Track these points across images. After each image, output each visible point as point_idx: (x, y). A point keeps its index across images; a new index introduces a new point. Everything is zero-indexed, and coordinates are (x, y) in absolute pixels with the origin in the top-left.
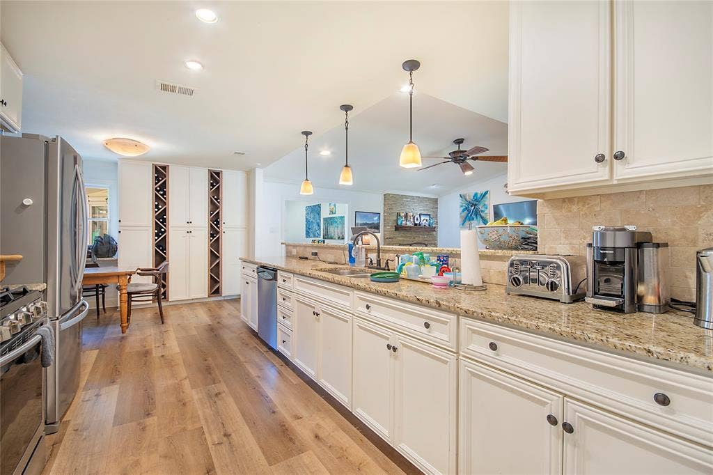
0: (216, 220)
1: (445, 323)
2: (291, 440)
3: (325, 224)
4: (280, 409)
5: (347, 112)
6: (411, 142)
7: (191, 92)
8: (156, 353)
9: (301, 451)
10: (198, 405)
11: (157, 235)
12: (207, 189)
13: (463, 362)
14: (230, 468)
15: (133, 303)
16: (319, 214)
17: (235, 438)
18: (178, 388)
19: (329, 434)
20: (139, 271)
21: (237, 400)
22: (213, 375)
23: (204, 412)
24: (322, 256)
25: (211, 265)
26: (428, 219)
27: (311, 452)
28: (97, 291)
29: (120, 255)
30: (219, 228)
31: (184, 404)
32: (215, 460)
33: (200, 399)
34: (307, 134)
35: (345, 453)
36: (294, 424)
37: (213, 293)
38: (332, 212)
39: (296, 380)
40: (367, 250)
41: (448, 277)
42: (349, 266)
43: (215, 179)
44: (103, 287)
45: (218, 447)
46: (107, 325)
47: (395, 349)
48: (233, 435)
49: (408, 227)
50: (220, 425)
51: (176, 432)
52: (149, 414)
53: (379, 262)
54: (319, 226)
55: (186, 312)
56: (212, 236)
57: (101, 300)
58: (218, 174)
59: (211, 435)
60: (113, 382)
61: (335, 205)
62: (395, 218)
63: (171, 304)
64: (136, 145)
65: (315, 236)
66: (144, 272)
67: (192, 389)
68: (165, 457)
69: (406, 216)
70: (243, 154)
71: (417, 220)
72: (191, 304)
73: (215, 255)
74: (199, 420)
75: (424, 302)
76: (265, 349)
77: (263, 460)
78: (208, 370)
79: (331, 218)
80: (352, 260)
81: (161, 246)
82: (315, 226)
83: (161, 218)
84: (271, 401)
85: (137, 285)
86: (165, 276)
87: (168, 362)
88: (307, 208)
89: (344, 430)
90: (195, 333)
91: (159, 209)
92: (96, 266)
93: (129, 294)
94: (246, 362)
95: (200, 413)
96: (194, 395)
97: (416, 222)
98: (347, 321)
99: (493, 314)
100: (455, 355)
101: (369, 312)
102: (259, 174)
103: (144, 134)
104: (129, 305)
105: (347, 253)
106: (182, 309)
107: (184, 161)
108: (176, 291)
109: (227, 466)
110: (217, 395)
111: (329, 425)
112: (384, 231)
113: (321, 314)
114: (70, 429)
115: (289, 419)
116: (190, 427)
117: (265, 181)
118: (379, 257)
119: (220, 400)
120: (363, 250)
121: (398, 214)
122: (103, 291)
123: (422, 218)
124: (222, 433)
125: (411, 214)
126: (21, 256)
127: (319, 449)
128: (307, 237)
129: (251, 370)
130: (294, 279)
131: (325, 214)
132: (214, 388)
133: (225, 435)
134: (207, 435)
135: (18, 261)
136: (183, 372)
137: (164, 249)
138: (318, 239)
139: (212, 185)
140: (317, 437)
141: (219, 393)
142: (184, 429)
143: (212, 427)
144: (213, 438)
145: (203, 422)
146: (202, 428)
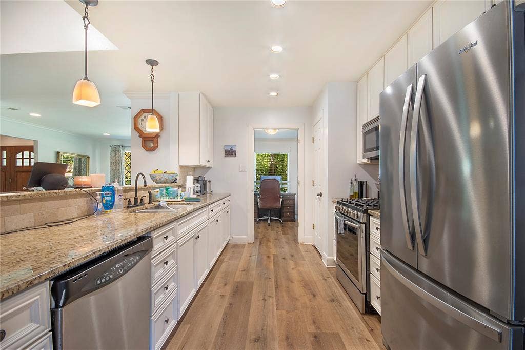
17: (261, 297)
23: (273, 322)
32: (274, 291)
45: (271, 295)
48: (261, 299)
50: (265, 308)
51: (292, 311)
53: (136, 200)
59: (273, 303)
74: (277, 316)
95: (276, 323)
116: (284, 312)
118: (136, 196)
119: (258, 332)
124: (266, 302)
133: (265, 300)
134: (275, 304)
142: (288, 312)
143: (271, 308)
144: (272, 301)
145: (275, 314)
146: (276, 309)
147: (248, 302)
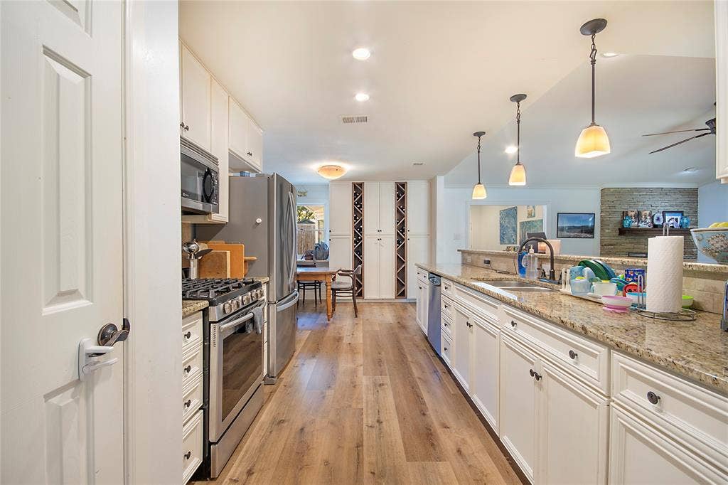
0: (401, 228)
1: (595, 356)
2: (432, 445)
3: (521, 228)
4: (430, 412)
5: (518, 102)
6: (593, 124)
7: (365, 119)
8: (346, 341)
9: (439, 459)
10: (364, 389)
11: (356, 242)
12: (394, 199)
13: (616, 410)
14: (374, 449)
15: (337, 298)
16: (515, 217)
17: (385, 427)
18: (354, 372)
19: (473, 453)
20: (340, 272)
21: (396, 395)
22: (383, 367)
23: (367, 397)
24: (495, 265)
25: (398, 269)
26: (679, 218)
27: (448, 463)
28: (315, 286)
29: (330, 259)
30: (404, 235)
31: (355, 387)
32: (365, 438)
33: (367, 386)
34: (479, 134)
35: (484, 478)
36: (439, 431)
37: (399, 295)
38: (530, 215)
39: (453, 390)
40: (541, 260)
41: (632, 298)
42: (519, 276)
43: (401, 190)
44: (320, 283)
45: (370, 429)
46: (320, 313)
47: (538, 377)
48: (384, 423)
49: (641, 230)
50: (377, 411)
51: (344, 407)
52: (329, 387)
53: (552, 274)
54: (515, 231)
55: (376, 309)
56: (398, 242)
57: (318, 293)
58: (403, 185)
59: (367, 417)
60: (314, 357)
61: (534, 207)
62: (620, 219)
63: (367, 301)
64: (338, 169)
65: (510, 243)
66: (345, 273)
67: (364, 375)
68: (332, 423)
69: (638, 216)
70: (421, 164)
71: (658, 219)
72: (380, 303)
73: (401, 261)
74: (362, 402)
75: (569, 325)
76: (433, 354)
77: (403, 454)
78: (380, 362)
79: (529, 222)
80: (522, 270)
81: (359, 251)
82: (510, 232)
83: (358, 228)
84: (424, 404)
85: (339, 283)
86: (361, 277)
87: (353, 350)
88: (501, 213)
89: (491, 455)
90: (377, 328)
91: (357, 220)
92: (314, 266)
93: (334, 290)
94: (412, 362)
95: (364, 396)
96: (364, 381)
97: (656, 223)
98: (495, 337)
99: (653, 353)
100: (606, 399)
101: (515, 329)
102: (440, 180)
103: (341, 160)
104: (334, 300)
105: (517, 261)
106: (373, 307)
107: (375, 177)
108: (370, 292)
109: (373, 448)
110: (380, 385)
111: (475, 445)
112: (602, 235)
113: (474, 325)
114: (282, 384)
115: (436, 425)
116: (354, 406)
117: (445, 187)
118: (552, 268)
119: (381, 390)
120: (536, 259)
121: (625, 214)
122: (320, 286)
123: (668, 218)
124: (376, 419)
125: (648, 212)
126: (255, 258)
127: (458, 464)
128: (501, 244)
129: (414, 371)
130: (453, 287)
131: (522, 217)
132: (380, 379)
133: (378, 421)
134: (364, 416)
135: (254, 261)
136: (360, 359)
137: (360, 255)
138: (513, 245)
139: (398, 196)
140: (459, 451)
141: (383, 385)
142: (350, 406)
143: (370, 411)
144: (368, 420)
145: (364, 405)
146: (362, 409)
147: (402, 420)
